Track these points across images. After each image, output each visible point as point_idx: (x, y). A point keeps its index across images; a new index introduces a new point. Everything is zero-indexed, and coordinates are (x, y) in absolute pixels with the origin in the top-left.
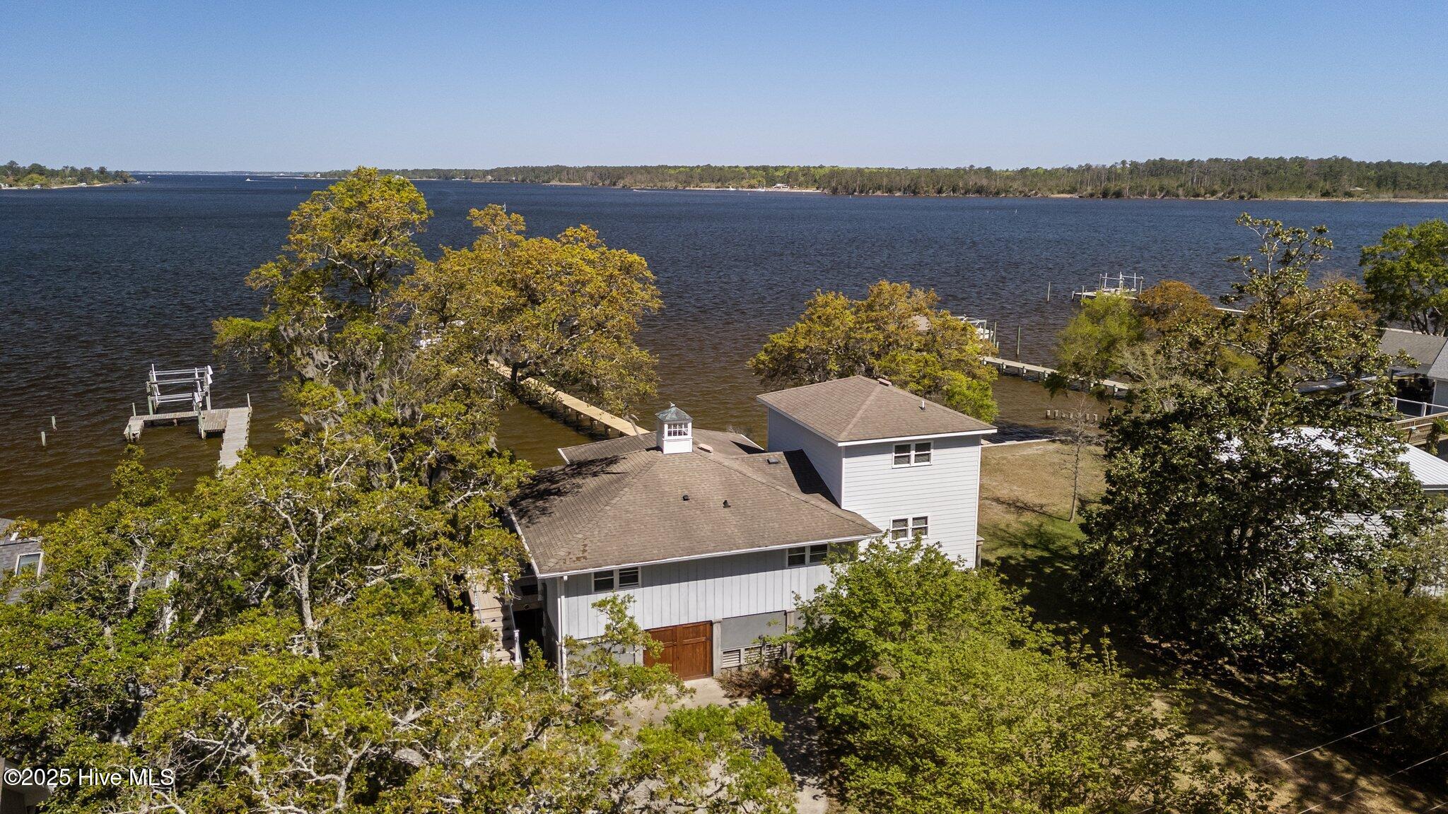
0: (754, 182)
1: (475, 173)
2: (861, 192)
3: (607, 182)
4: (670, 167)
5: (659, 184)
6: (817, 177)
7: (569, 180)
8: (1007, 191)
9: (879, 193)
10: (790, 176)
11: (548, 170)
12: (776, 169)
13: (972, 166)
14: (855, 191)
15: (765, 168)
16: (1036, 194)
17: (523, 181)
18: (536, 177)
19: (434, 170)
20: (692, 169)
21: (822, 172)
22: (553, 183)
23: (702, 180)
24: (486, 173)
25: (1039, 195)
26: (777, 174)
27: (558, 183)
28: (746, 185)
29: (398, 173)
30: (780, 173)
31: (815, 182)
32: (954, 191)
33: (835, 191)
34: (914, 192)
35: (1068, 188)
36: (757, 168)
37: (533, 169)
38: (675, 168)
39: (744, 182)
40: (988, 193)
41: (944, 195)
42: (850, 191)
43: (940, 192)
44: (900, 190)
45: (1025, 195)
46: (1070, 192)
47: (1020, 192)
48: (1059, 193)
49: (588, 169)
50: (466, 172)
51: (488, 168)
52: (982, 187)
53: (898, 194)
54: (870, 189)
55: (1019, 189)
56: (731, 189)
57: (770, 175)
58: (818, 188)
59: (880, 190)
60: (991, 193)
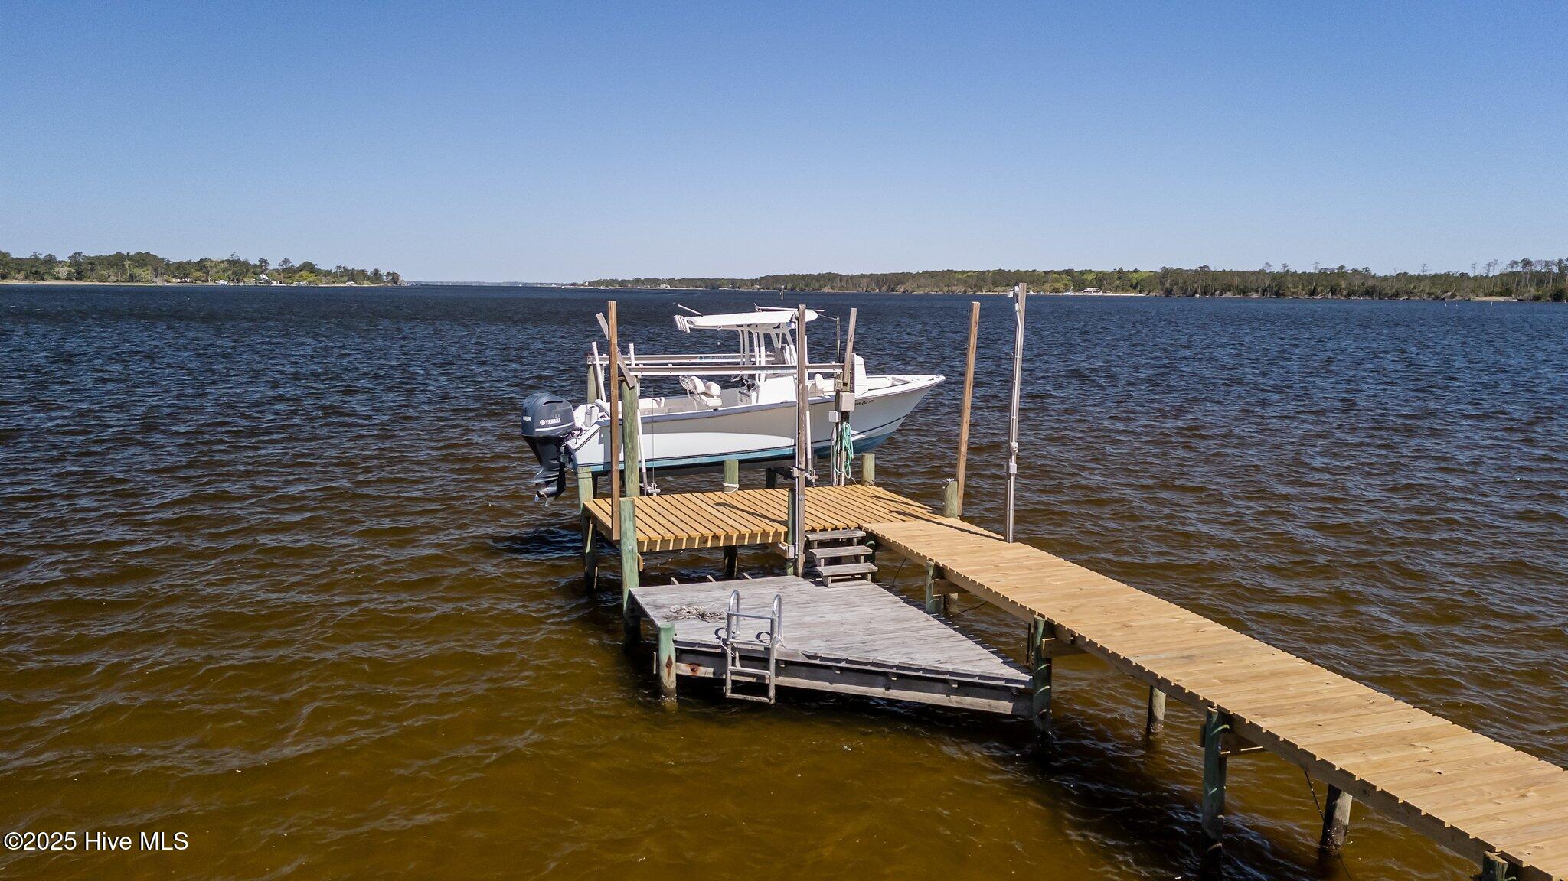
0: (1059, 285)
1: (744, 282)
2: (1205, 293)
3: (884, 289)
4: (956, 272)
5: (945, 289)
6: (1136, 281)
7: (843, 288)
8: (1409, 293)
9: (1229, 295)
10: (1101, 280)
11: (819, 278)
12: (1082, 273)
13: (1342, 267)
14: (1196, 292)
15: (1069, 273)
16: (1454, 295)
17: (793, 289)
18: (806, 286)
19: (701, 279)
20: (983, 272)
22: (826, 290)
23: (995, 283)
24: (753, 282)
25: (1458, 298)
26: (1085, 277)
27: (831, 291)
28: (1050, 289)
29: (664, 282)
30: (1090, 277)
31: (1134, 286)
32: (1333, 292)
33: (1169, 293)
34: (1278, 294)
35: (1497, 289)
36: (1059, 273)
37: (804, 277)
38: (963, 272)
39: (1047, 286)
40: (1382, 295)
41: (1319, 297)
42: (1189, 293)
43: (1313, 293)
44: (1257, 291)
45: (1437, 298)
47: (1430, 294)
48: (1486, 295)
49: (862, 276)
50: (733, 282)
51: (754, 277)
52: (1374, 287)
53: (1254, 296)
54: (1216, 290)
55: (1427, 291)
56: (1033, 293)
57: (1077, 279)
58: (1141, 292)
59: (1229, 291)
60: (1386, 294)
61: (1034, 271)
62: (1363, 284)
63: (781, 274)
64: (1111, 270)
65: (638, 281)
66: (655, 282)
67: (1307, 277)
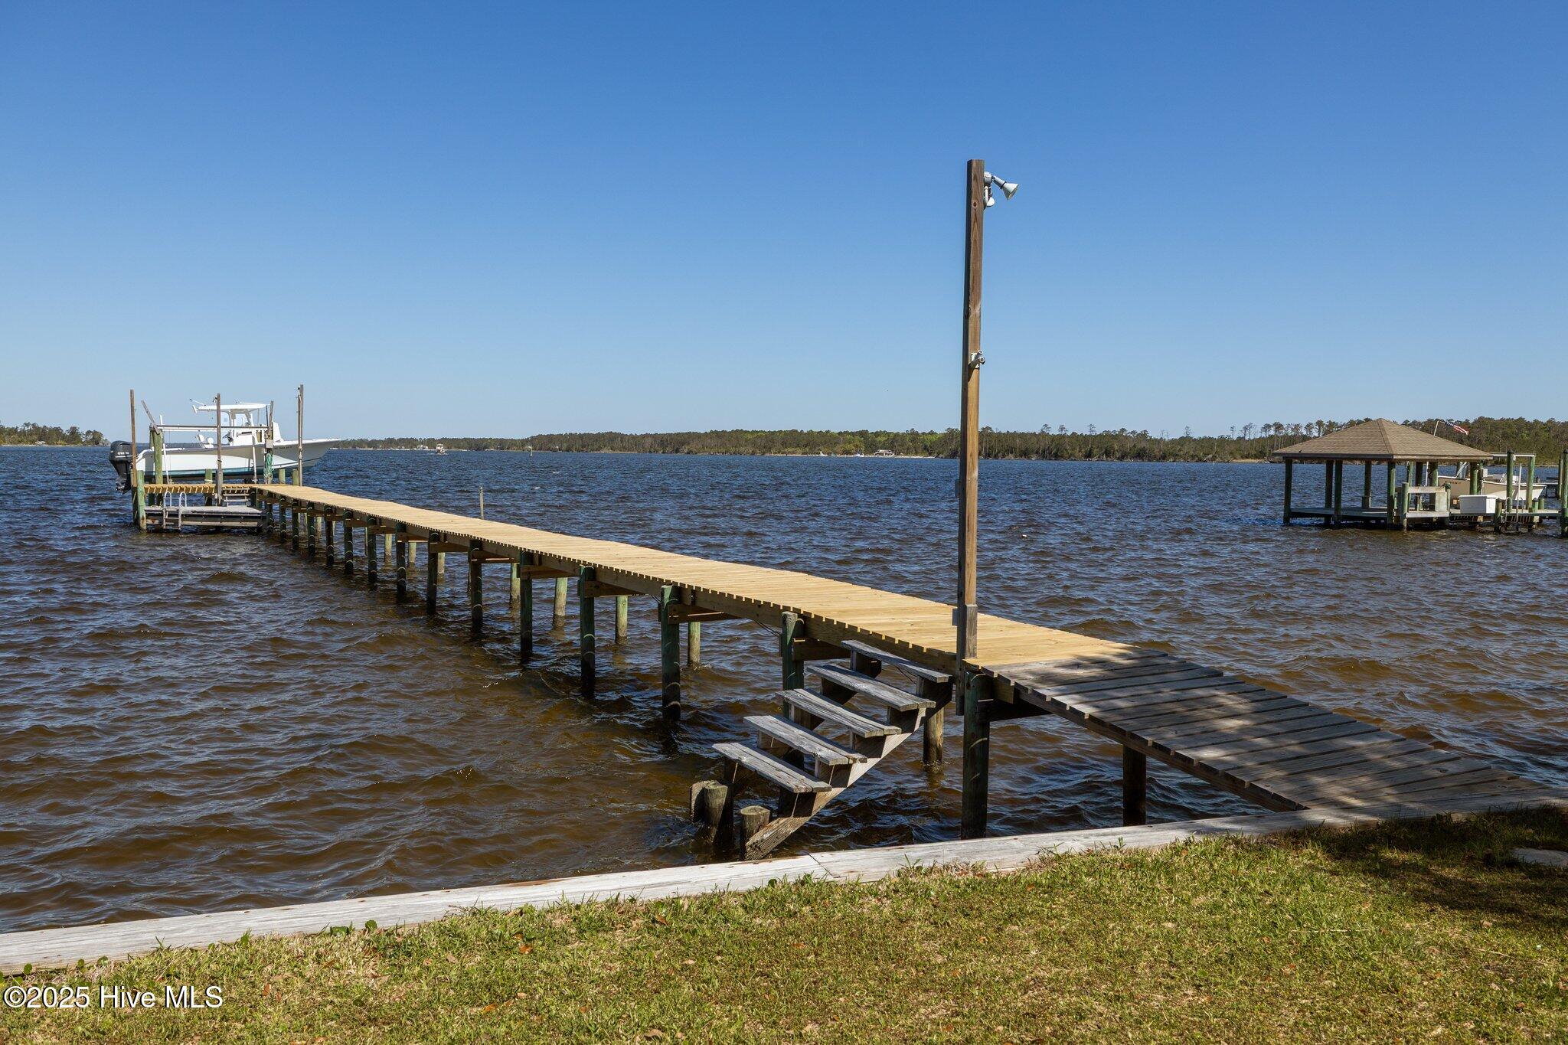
0: (849, 447)
2: (989, 456)
5: (733, 450)
6: (928, 444)
7: (624, 448)
8: (1176, 456)
9: (1011, 456)
10: (894, 442)
12: (877, 434)
13: (1123, 430)
15: (863, 433)
16: (1213, 458)
19: (465, 439)
20: (773, 433)
21: (934, 438)
22: (605, 451)
23: (785, 445)
25: (1216, 460)
26: (879, 439)
27: (610, 452)
28: (841, 450)
29: (423, 442)
30: (882, 439)
31: (927, 450)
32: (1107, 455)
33: (954, 455)
34: (1057, 456)
35: (1253, 452)
36: (853, 434)
37: (581, 436)
38: (754, 432)
39: (838, 448)
40: (1149, 458)
41: (1094, 459)
43: (1088, 455)
44: (1037, 453)
45: (1197, 460)
46: (1256, 457)
47: (1193, 456)
48: (1242, 458)
49: (647, 435)
51: (525, 437)
52: (1143, 450)
53: (1035, 458)
54: (999, 452)
55: (1192, 453)
56: (822, 455)
57: (869, 441)
58: (930, 454)
59: (1012, 453)
60: (1155, 456)
61: (828, 432)
62: (1134, 446)
63: (556, 433)
64: (902, 431)
65: (390, 442)
66: (411, 442)
67: (1085, 439)
